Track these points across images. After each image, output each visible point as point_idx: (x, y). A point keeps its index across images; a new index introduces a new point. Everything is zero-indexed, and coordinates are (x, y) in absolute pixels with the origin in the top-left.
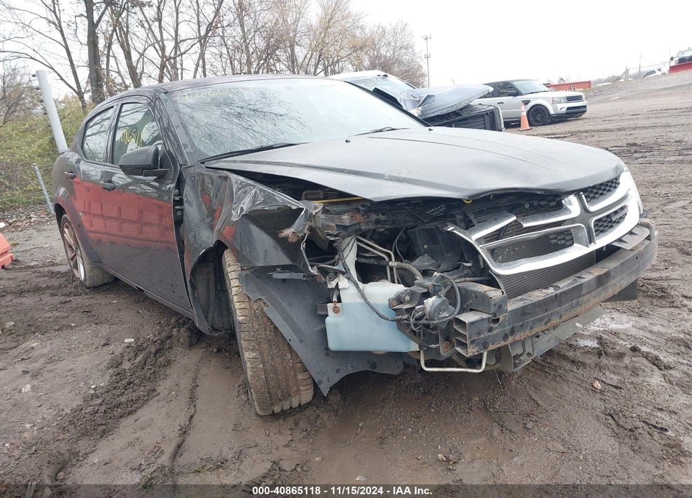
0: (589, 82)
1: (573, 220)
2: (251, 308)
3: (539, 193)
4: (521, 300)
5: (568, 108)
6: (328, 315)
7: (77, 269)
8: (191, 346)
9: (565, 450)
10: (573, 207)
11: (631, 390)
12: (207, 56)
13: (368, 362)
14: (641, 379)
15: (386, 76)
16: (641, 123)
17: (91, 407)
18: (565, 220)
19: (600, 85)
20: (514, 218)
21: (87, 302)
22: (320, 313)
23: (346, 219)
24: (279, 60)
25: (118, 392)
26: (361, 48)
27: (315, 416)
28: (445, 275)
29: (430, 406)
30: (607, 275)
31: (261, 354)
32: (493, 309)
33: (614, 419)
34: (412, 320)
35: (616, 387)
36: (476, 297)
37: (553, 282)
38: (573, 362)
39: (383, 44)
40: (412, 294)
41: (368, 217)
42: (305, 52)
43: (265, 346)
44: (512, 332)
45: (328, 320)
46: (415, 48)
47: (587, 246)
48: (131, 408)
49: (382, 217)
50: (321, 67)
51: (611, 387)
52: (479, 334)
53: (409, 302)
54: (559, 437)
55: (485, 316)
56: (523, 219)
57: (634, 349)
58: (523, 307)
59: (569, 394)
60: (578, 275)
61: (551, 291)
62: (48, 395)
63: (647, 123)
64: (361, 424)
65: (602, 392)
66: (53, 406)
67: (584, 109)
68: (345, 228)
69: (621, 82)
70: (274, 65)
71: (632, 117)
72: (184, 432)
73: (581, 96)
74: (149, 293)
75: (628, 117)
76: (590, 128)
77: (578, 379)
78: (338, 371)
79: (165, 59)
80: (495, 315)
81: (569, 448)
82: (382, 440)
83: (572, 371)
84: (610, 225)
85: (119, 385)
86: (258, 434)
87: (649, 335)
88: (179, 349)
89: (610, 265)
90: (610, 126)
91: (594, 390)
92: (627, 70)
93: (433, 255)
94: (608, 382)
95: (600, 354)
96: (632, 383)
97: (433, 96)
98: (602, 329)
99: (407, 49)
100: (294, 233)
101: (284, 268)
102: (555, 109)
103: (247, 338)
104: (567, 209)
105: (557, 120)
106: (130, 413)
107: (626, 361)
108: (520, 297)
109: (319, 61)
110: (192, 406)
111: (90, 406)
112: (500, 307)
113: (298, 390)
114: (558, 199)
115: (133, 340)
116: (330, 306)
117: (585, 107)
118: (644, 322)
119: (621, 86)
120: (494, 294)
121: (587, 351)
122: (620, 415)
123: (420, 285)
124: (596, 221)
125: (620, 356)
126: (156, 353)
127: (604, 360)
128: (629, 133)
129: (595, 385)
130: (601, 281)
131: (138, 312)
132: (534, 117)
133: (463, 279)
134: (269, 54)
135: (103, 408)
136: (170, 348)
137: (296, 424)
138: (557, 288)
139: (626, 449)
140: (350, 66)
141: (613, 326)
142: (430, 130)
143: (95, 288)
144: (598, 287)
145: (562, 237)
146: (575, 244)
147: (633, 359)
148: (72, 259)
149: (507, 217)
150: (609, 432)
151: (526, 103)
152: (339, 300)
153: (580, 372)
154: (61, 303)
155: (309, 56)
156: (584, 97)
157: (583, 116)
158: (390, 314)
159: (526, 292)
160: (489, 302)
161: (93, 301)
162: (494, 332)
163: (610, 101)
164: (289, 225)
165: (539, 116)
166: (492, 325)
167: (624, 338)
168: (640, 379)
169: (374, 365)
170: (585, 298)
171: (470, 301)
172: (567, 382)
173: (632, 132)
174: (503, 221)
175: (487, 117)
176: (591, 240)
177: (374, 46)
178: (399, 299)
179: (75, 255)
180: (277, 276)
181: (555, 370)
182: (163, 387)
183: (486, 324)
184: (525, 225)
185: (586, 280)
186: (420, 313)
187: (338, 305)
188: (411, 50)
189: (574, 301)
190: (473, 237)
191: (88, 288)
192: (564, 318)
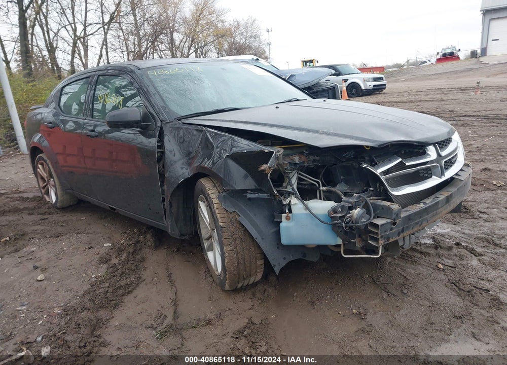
0: (383, 68)
1: (432, 162)
2: (229, 217)
3: (415, 144)
4: (407, 211)
5: (374, 86)
6: (282, 222)
7: (49, 196)
8: (156, 247)
9: (431, 304)
10: (432, 153)
11: (462, 268)
12: (109, 36)
13: (302, 253)
14: (466, 262)
15: (258, 59)
16: (424, 97)
17: (103, 289)
18: (428, 162)
19: (390, 70)
20: (400, 160)
21: (62, 219)
22: (275, 220)
23: (297, 159)
24: (162, 43)
25: (117, 279)
26: (222, 36)
27: (264, 289)
28: (361, 195)
29: (337, 281)
30: (451, 195)
31: (236, 247)
32: (394, 216)
33: (456, 286)
34: (344, 224)
35: (452, 267)
36: (383, 208)
37: (422, 200)
38: (421, 253)
39: (238, 33)
40: (342, 207)
41: (309, 158)
42: (181, 37)
43: (238, 242)
44: (403, 231)
45: (282, 225)
46: (261, 37)
47: (441, 178)
48: (129, 290)
49: (317, 158)
50: (193, 48)
51: (449, 267)
52: (385, 232)
53: (340, 212)
54: (425, 297)
55: (389, 221)
56: (406, 160)
57: (458, 244)
58: (409, 215)
59: (424, 272)
60: (434, 195)
61: (422, 205)
62: (61, 283)
63: (427, 98)
64: (295, 294)
65: (444, 270)
66: (69, 290)
67: (384, 87)
68: (295, 164)
69: (405, 69)
70: (158, 46)
71: (417, 93)
72: (175, 303)
73: (382, 78)
74: (122, 211)
75: (414, 93)
76: (390, 100)
77: (427, 263)
78: (285, 259)
79: (76, 38)
80: (394, 220)
81: (433, 304)
82: (313, 304)
83: (422, 258)
84: (450, 165)
85: (116, 273)
86: (228, 303)
87: (463, 236)
88: (146, 250)
89: (452, 190)
90: (403, 99)
91: (439, 269)
92: (408, 61)
93: (347, 182)
94: (447, 264)
95: (436, 248)
96: (461, 264)
97: (295, 75)
98: (433, 233)
99: (255, 38)
100: (269, 167)
101: (253, 191)
102: (365, 86)
103: (227, 237)
104: (428, 155)
105: (366, 93)
106: (129, 293)
107: (455, 251)
108: (405, 209)
109: (192, 44)
110: (174, 287)
111: (101, 288)
112: (397, 215)
113: (256, 271)
114: (424, 148)
115: (111, 245)
116: (284, 215)
117: (385, 85)
118: (458, 228)
119: (405, 71)
120: (395, 207)
121: (429, 246)
122: (460, 283)
123: (346, 201)
124: (445, 162)
125: (450, 248)
126: (133, 252)
127: (441, 252)
128: (417, 104)
129: (439, 266)
130: (448, 199)
131: (105, 226)
132: (351, 91)
133: (371, 198)
134: (154, 38)
135: (111, 290)
136: (140, 249)
137: (254, 295)
138: (425, 203)
139: (468, 303)
140: (213, 49)
141: (439, 231)
142: (324, 101)
143: (64, 209)
144: (446, 204)
145: (425, 172)
146: (433, 177)
147: (459, 250)
148: (44, 188)
149: (396, 159)
150: (455, 293)
151: (346, 81)
152: (290, 211)
153: (427, 258)
154: (41, 220)
155: (184, 40)
156: (384, 78)
157: (384, 91)
158: (328, 220)
159: (407, 206)
160: (391, 212)
161: (65, 218)
162: (393, 231)
163: (399, 82)
164: (266, 163)
165: (354, 91)
166: (393, 226)
167: (448, 237)
168: (464, 262)
169: (304, 255)
170: (440, 210)
171: (378, 212)
172: (421, 264)
173: (419, 104)
174: (394, 161)
175: (330, 91)
176: (443, 174)
177: (231, 35)
178: (335, 211)
179: (47, 185)
180: (249, 196)
181: (411, 258)
182: (146, 275)
183: (389, 226)
184: (407, 164)
185: (441, 199)
186: (349, 219)
187: (290, 215)
188: (258, 39)
189: (435, 212)
190: (379, 171)
191: (59, 209)
192: (429, 222)
